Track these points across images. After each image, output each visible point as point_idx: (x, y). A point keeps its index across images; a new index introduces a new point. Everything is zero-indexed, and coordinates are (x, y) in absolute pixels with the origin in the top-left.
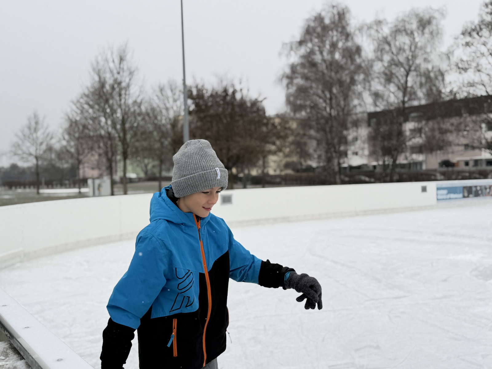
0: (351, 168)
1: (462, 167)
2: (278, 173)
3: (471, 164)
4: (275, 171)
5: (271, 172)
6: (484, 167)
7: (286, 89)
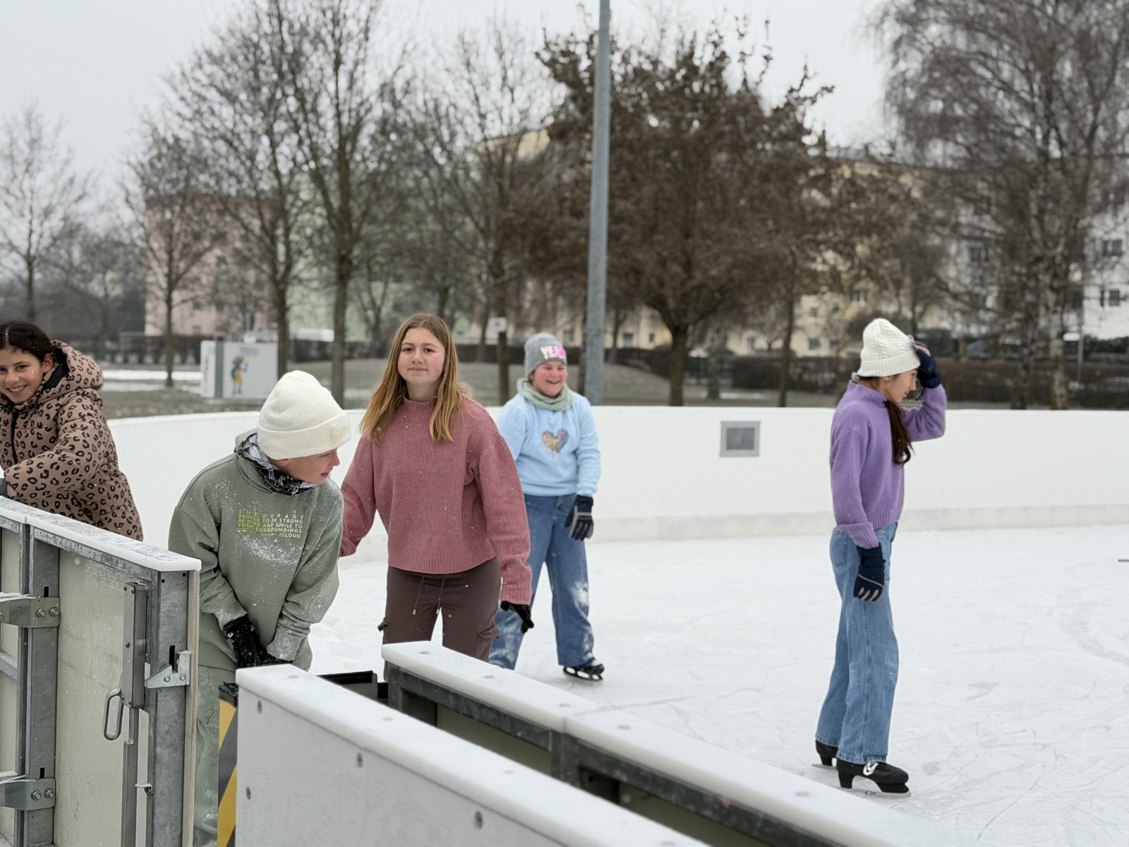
0: (1093, 346)
2: (824, 351)
4: (814, 343)
5: (800, 346)
7: (890, 58)
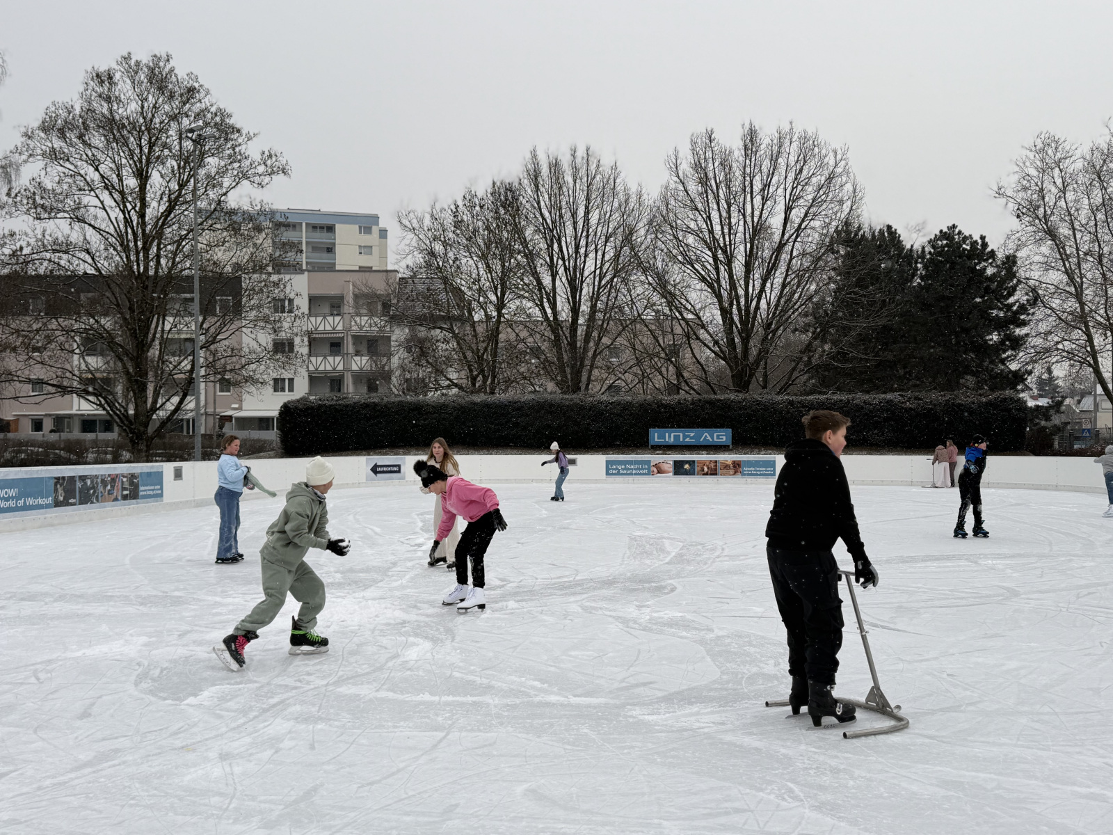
1: (26, 431)
3: (48, 425)
6: (76, 434)
